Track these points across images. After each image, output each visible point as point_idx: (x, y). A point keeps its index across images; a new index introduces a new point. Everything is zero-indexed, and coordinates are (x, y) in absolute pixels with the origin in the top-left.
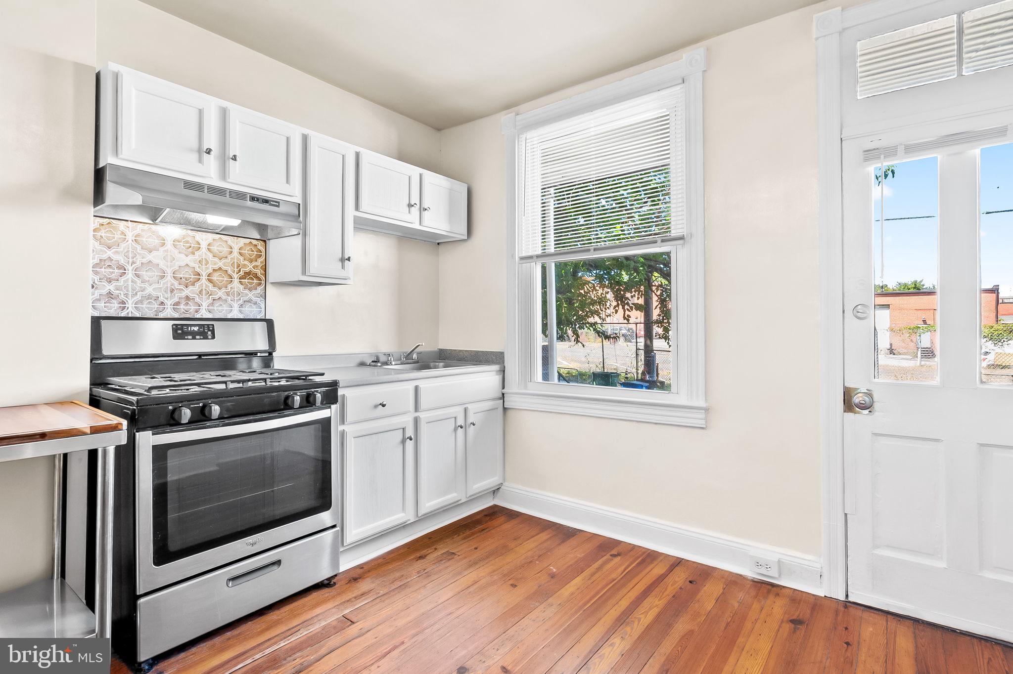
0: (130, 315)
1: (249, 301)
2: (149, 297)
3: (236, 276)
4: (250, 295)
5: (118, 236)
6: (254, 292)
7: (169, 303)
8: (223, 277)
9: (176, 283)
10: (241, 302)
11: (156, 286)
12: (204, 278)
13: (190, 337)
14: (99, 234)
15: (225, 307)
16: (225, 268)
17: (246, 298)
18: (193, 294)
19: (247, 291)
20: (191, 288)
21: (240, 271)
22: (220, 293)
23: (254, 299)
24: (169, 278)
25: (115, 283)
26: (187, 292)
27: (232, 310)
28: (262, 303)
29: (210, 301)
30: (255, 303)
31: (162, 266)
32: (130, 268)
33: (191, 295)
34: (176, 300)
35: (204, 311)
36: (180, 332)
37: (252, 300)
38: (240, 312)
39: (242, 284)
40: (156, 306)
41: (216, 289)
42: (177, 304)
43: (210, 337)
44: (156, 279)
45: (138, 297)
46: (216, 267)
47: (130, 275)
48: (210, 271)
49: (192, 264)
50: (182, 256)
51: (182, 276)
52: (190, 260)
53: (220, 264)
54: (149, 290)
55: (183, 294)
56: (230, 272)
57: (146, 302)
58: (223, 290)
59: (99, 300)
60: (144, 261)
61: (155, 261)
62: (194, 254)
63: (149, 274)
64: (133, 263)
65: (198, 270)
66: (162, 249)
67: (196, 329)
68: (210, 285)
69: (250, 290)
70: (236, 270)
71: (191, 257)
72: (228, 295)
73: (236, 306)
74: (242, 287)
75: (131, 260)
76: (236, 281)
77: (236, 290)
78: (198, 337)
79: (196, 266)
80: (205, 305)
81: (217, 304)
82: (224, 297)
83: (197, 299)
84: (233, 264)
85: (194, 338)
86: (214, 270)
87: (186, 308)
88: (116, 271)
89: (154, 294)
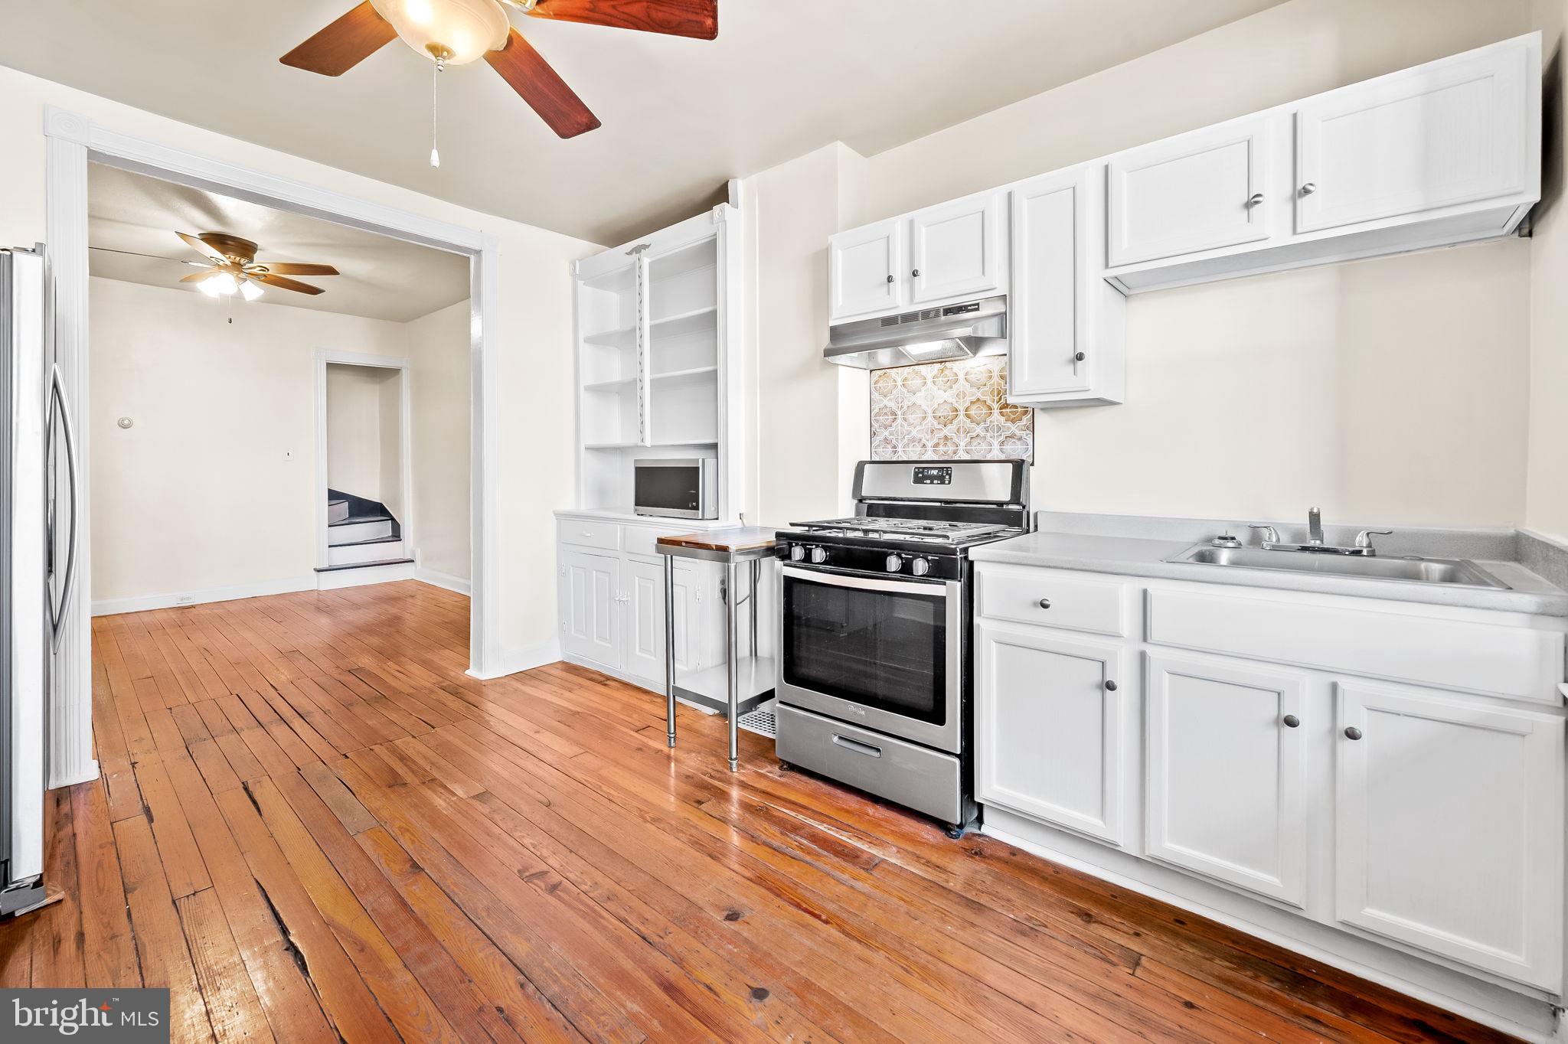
0: (900, 460)
1: (1012, 437)
2: (913, 440)
3: (996, 406)
4: (1014, 428)
5: (891, 384)
6: (1018, 424)
7: (929, 444)
8: (982, 410)
9: (935, 422)
10: (1002, 438)
11: (918, 428)
12: (962, 414)
13: (928, 481)
14: (878, 385)
15: (984, 446)
16: (983, 398)
17: (1008, 433)
18: (951, 433)
19: (1009, 424)
20: (949, 426)
21: (1000, 399)
22: (979, 430)
23: (1018, 433)
24: (930, 418)
25: (890, 429)
26: (946, 431)
27: (991, 449)
28: (1029, 437)
29: (968, 439)
30: (1020, 439)
31: (924, 407)
32: (899, 413)
33: (949, 434)
34: (935, 441)
35: (962, 452)
36: (920, 475)
37: (1015, 435)
38: (1001, 450)
39: (1003, 416)
40: (919, 449)
41: (974, 425)
42: (937, 445)
43: (947, 482)
44: (919, 420)
45: (906, 441)
46: (974, 399)
47: (899, 420)
48: (968, 404)
49: (950, 400)
50: (941, 392)
51: (940, 414)
52: (949, 396)
53: (979, 395)
54: (914, 433)
55: (942, 435)
56: (989, 402)
57: (911, 445)
58: (982, 425)
59: (879, 446)
60: (910, 404)
61: (918, 402)
62: (951, 387)
63: (914, 416)
64: (902, 407)
65: (956, 405)
66: (923, 389)
67: (935, 472)
68: (968, 421)
69: (1013, 421)
70: (996, 398)
71: (949, 392)
72: (987, 431)
73: (996, 443)
74: (1003, 419)
75: (900, 405)
76: (996, 412)
77: (996, 423)
78: (935, 482)
79: (954, 401)
80: (963, 444)
81: (975, 442)
82: (982, 434)
83: (956, 439)
84: (992, 392)
85: (932, 483)
86: (972, 403)
87: (945, 449)
88: (891, 417)
89: (918, 436)
